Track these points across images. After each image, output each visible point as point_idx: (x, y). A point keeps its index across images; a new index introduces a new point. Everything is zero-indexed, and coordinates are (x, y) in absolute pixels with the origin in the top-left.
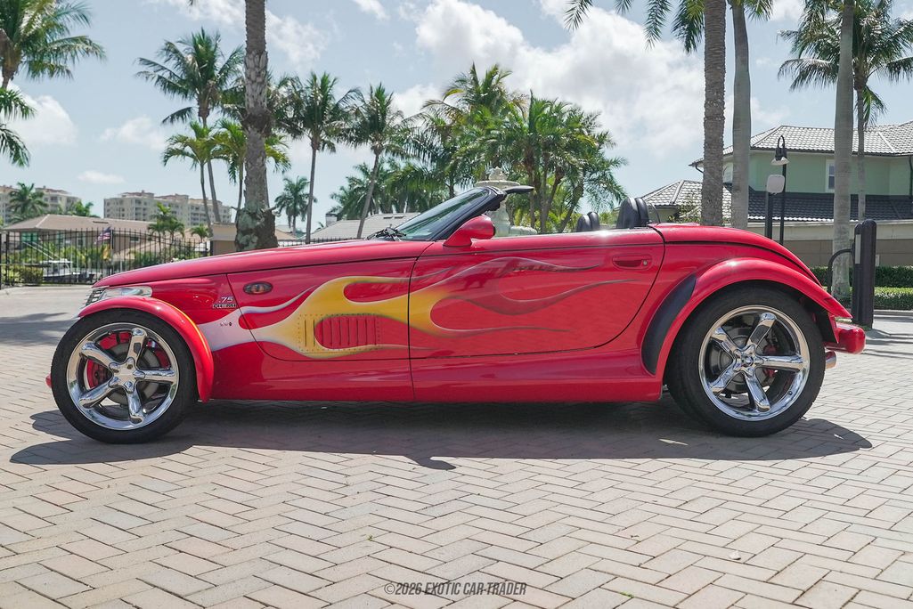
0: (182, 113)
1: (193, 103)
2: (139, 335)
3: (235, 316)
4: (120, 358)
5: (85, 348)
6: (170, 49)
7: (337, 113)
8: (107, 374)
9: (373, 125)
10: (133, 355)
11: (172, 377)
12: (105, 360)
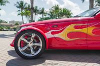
0: (19, 11)
1: (21, 9)
2: (33, 35)
3: (50, 32)
4: (29, 41)
5: (22, 38)
6: (18, 3)
7: (38, 11)
8: (26, 44)
9: (42, 12)
10: (32, 40)
11: (41, 45)
12: (26, 41)
